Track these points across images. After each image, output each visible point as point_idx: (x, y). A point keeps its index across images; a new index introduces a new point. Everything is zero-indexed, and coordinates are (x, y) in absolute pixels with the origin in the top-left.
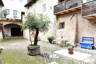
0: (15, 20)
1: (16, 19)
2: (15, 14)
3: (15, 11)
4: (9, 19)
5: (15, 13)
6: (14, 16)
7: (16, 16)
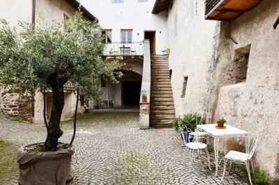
0: (122, 58)
1: (125, 54)
2: (127, 41)
3: (127, 32)
4: (108, 58)
5: (127, 37)
6: (124, 48)
7: (129, 45)
